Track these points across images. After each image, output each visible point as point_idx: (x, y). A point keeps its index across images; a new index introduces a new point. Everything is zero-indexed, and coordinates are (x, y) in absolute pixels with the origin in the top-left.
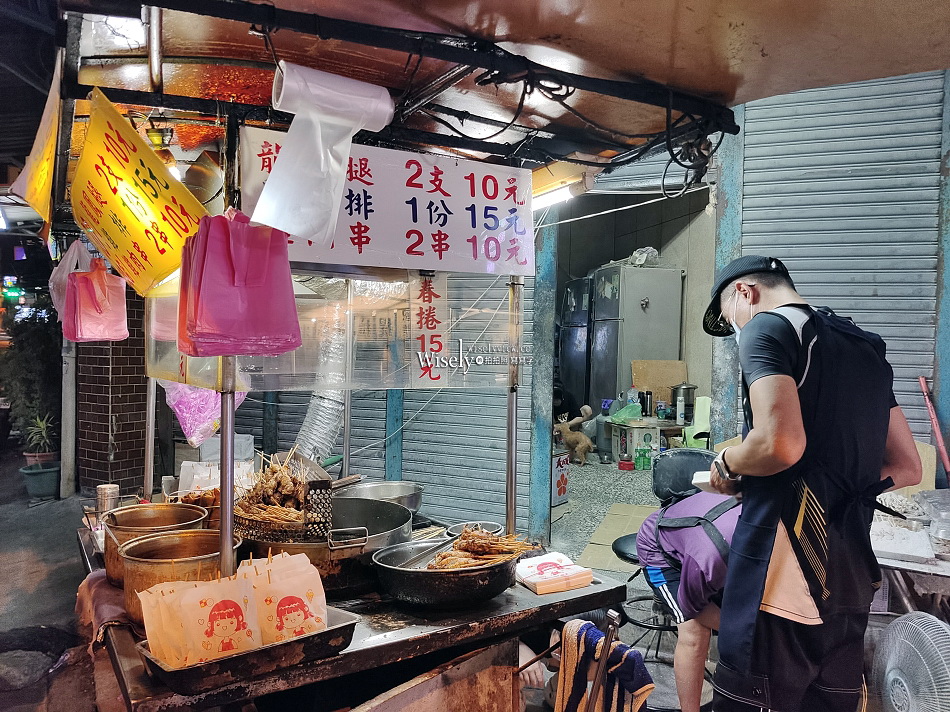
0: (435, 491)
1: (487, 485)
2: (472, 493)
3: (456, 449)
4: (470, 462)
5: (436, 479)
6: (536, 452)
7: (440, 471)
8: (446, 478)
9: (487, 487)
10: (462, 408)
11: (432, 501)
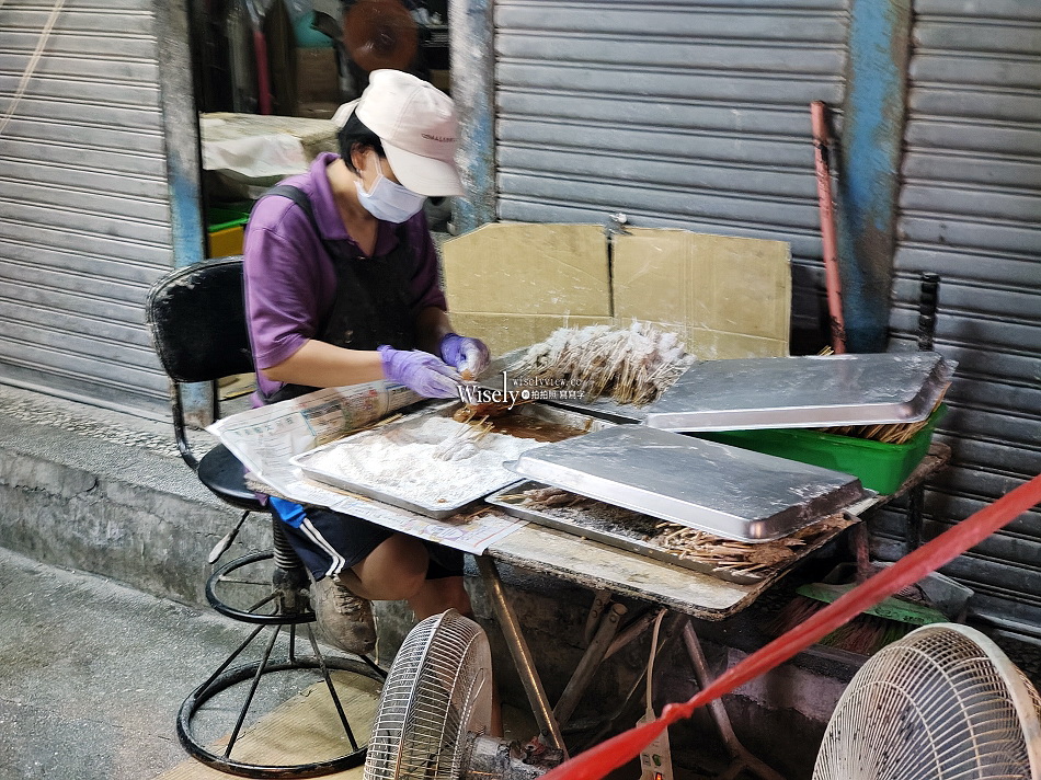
0: (31, 317)
1: (111, 308)
2: (88, 322)
3: (55, 235)
4: (79, 261)
5: (31, 294)
6: (180, 244)
7: (33, 277)
8: (48, 293)
9: (110, 313)
10: (55, 149)
11: (29, 336)
